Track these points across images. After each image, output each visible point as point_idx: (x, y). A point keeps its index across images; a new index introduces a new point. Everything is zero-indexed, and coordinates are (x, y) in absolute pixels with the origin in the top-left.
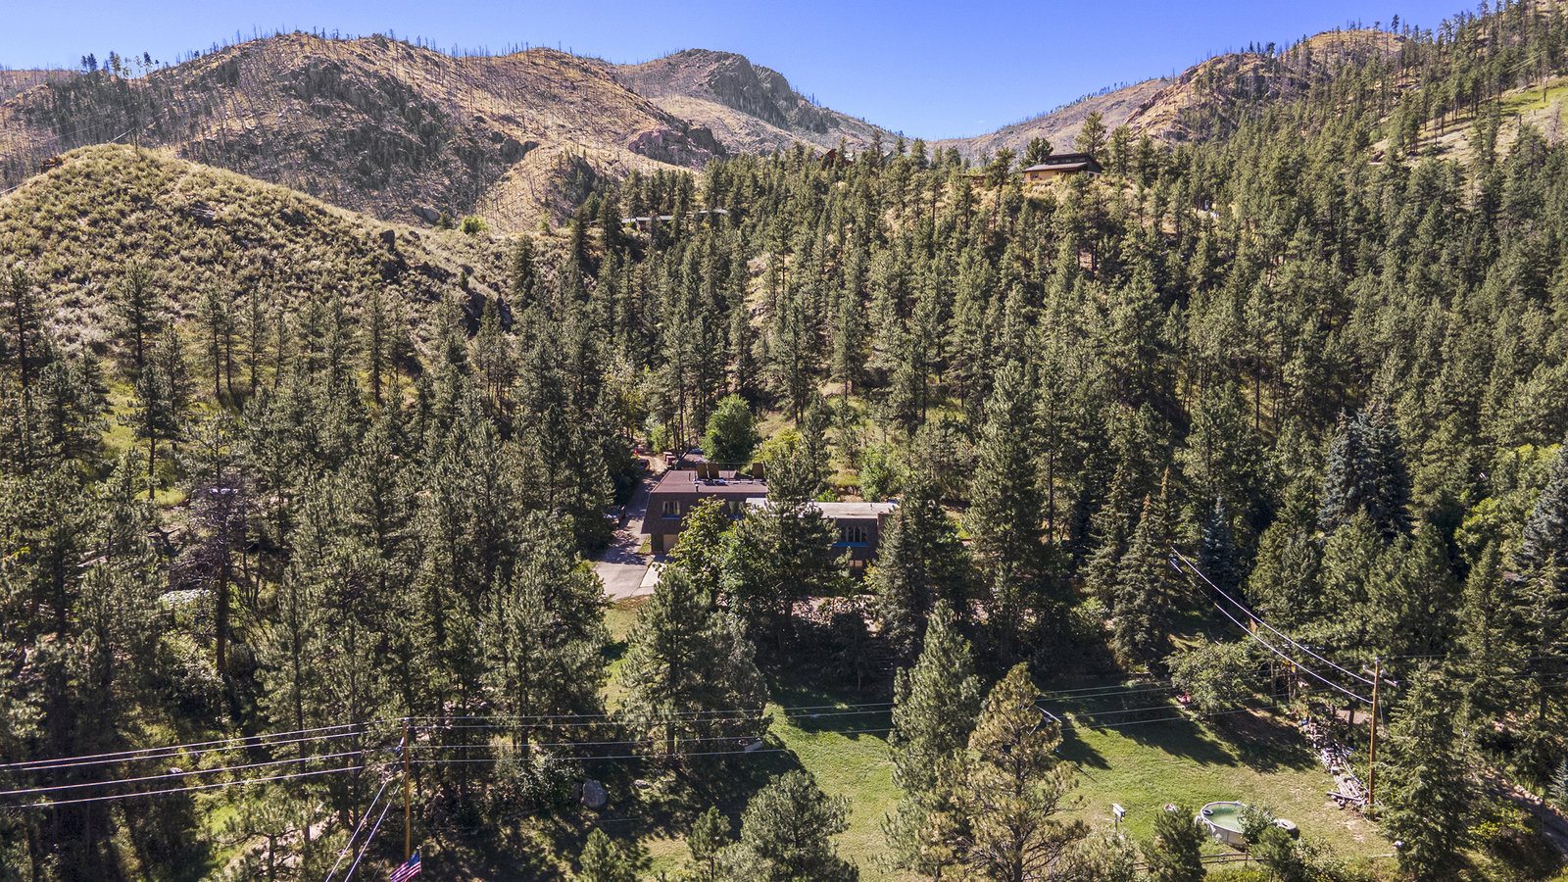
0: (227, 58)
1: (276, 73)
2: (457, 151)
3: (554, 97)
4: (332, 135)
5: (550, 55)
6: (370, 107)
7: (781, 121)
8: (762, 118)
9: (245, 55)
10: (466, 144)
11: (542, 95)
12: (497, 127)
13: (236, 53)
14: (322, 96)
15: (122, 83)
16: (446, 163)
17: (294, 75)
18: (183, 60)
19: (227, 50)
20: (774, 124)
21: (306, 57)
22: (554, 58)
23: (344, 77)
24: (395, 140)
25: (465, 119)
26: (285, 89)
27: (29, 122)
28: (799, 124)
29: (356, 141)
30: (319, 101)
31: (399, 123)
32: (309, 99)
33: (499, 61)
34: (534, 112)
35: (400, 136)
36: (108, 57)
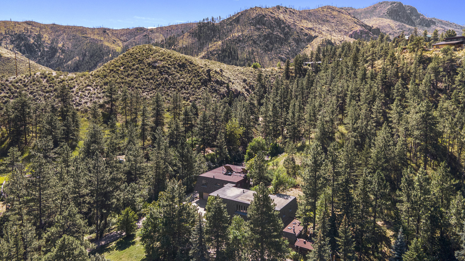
0: (238, 15)
1: (249, 19)
2: (294, 39)
3: (327, 21)
4: (260, 36)
5: (329, 8)
6: (271, 27)
7: (412, 23)
8: (404, 23)
9: (242, 15)
10: (296, 37)
11: (324, 21)
12: (307, 31)
13: (240, 14)
14: (259, 25)
15: (213, 24)
16: (290, 43)
17: (253, 19)
18: (228, 17)
19: (238, 13)
20: (409, 25)
21: (257, 14)
22: (330, 8)
23: (265, 19)
24: (277, 37)
25: (298, 29)
26: (250, 23)
27: (192, 36)
28: (420, 24)
29: (266, 37)
30: (258, 26)
31: (278, 31)
32: (255, 26)
33: (313, 11)
34: (320, 26)
35: (278, 35)
36: (211, 18)
